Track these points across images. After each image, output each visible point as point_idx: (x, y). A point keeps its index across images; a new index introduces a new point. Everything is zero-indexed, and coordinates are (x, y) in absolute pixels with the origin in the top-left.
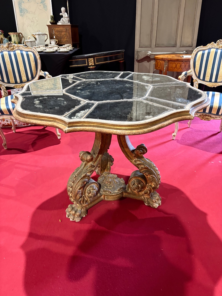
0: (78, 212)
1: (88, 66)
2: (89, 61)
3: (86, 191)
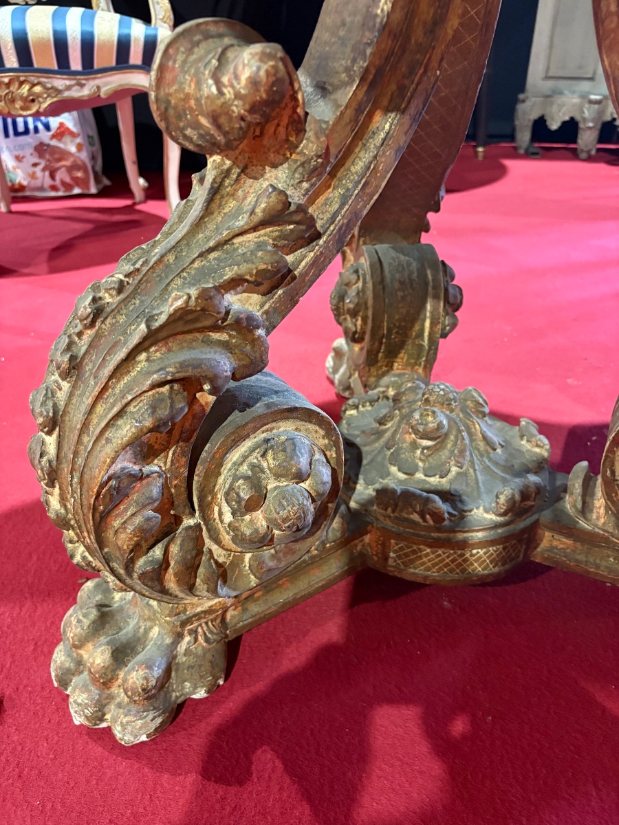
0: (138, 665)
3: (221, 480)
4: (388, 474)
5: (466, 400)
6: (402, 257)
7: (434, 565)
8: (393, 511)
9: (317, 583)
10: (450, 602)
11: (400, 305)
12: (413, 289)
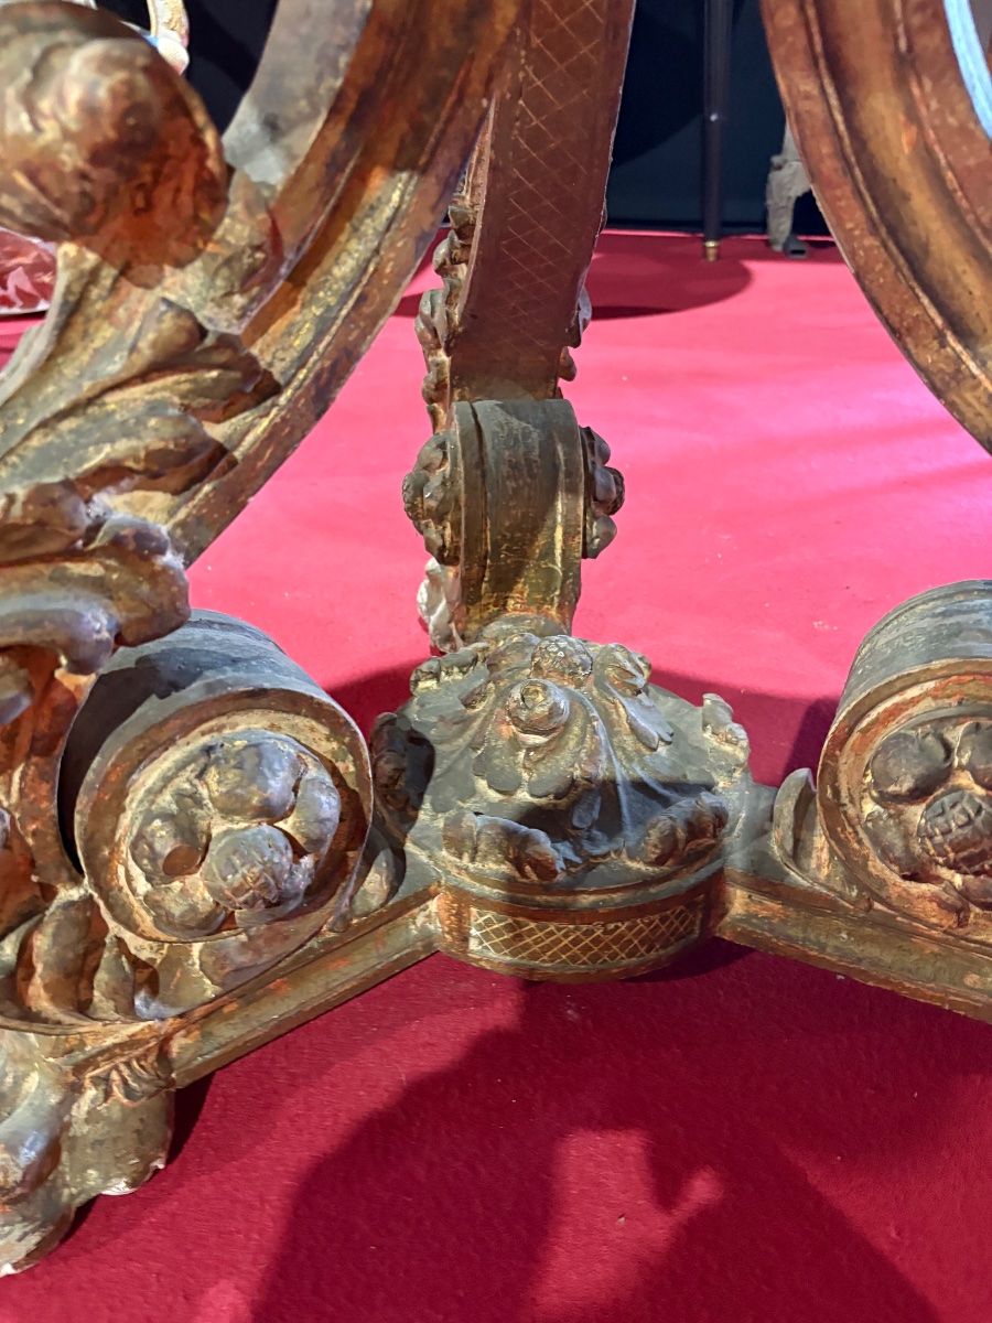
3: (125, 820)
4: (473, 792)
5: (604, 666)
6: (515, 422)
7: (544, 950)
8: (473, 860)
9: (343, 984)
10: (578, 1010)
11: (511, 504)
12: (532, 475)
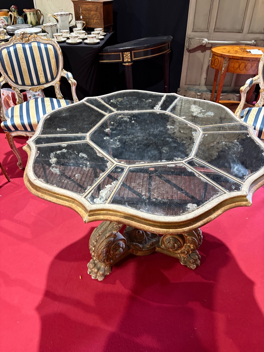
0: (101, 271)
1: (123, 62)
2: (124, 56)
7: (140, 254)
